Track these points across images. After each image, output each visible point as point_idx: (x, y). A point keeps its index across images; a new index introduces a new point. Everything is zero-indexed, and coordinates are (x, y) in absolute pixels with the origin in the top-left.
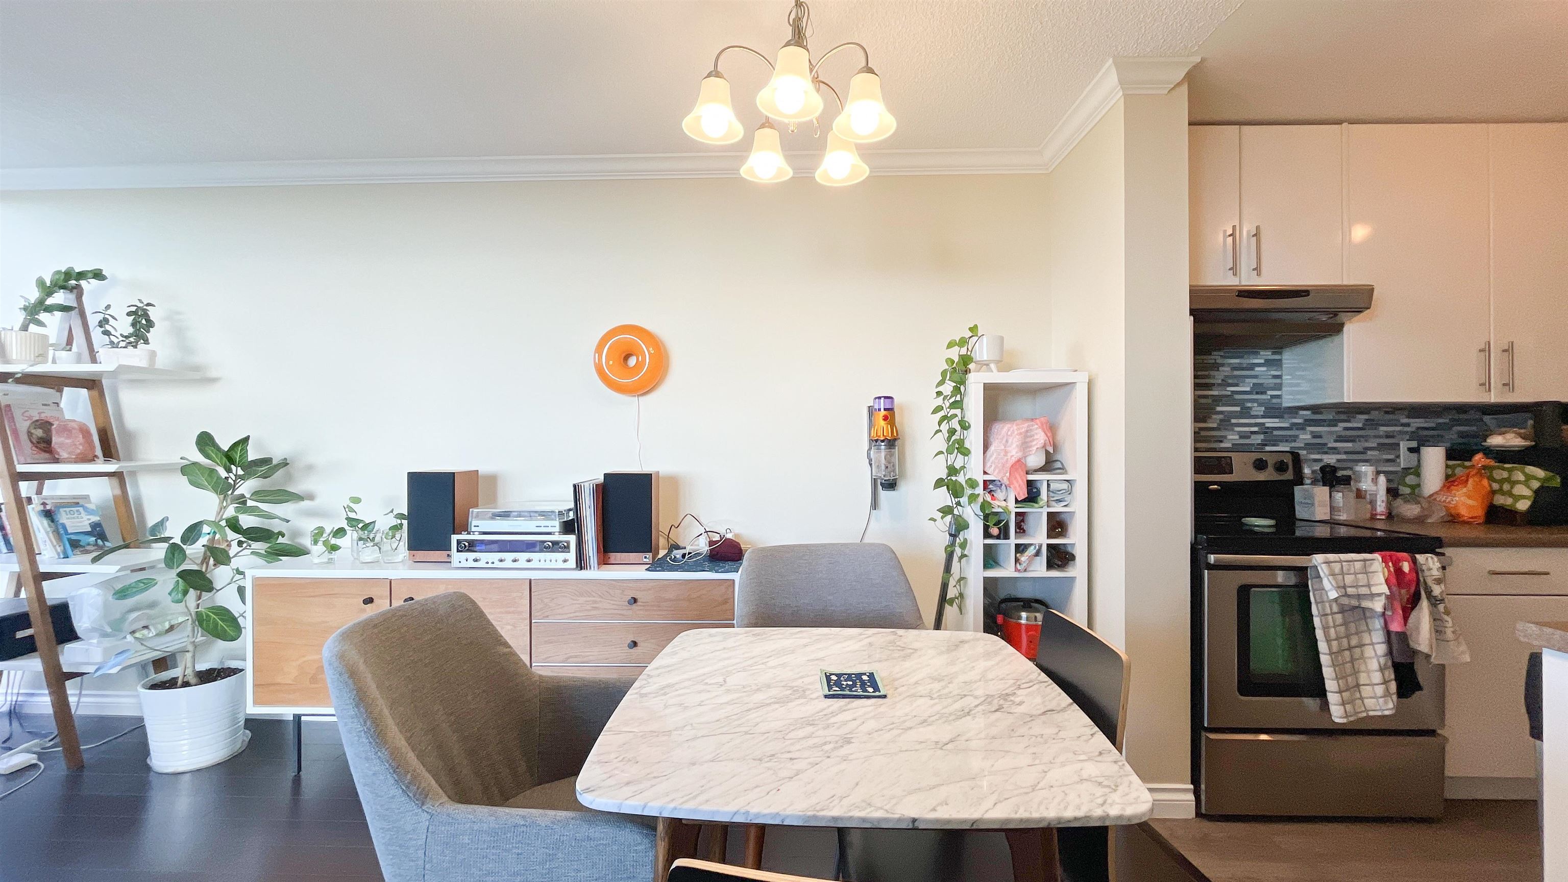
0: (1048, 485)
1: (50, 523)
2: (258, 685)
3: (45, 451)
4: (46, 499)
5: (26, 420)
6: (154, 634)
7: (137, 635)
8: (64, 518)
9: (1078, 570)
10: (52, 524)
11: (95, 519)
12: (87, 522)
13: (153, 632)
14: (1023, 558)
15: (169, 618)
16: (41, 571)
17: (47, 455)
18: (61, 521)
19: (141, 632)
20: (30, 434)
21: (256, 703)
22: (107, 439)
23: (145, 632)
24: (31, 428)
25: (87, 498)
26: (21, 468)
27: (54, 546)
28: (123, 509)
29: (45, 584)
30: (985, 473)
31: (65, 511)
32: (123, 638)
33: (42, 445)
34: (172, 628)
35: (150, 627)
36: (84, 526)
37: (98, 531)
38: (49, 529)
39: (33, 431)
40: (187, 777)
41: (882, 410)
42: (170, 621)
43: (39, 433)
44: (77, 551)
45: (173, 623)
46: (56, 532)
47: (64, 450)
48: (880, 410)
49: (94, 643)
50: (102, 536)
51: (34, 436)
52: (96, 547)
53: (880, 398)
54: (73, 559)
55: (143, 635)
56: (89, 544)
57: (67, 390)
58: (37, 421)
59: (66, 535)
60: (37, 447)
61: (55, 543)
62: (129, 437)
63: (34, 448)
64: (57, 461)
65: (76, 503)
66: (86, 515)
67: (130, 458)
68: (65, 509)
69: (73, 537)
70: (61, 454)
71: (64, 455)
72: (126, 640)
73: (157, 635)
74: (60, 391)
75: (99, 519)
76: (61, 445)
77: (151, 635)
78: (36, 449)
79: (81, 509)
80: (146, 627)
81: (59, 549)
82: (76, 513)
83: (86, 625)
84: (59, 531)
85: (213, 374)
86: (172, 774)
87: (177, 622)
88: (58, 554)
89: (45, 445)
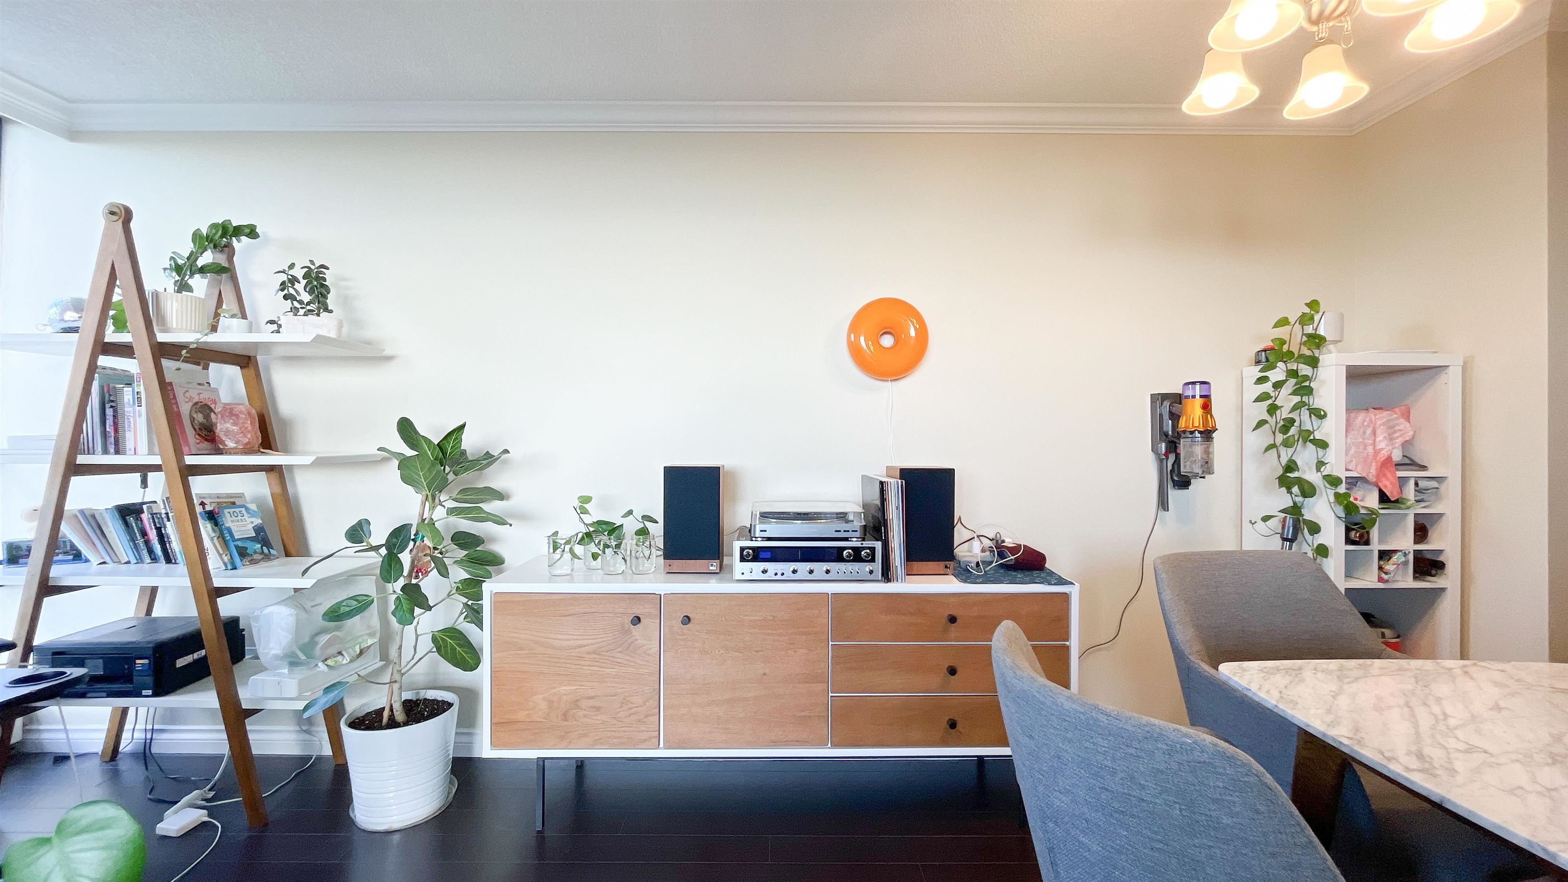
0: (1416, 484)
1: (214, 527)
2: (497, 723)
3: (207, 440)
4: (204, 498)
5: (188, 402)
6: (349, 661)
7: (329, 662)
8: (228, 520)
9: (1449, 580)
10: (216, 528)
11: (258, 521)
12: (251, 526)
13: (347, 659)
14: (1389, 567)
15: (360, 640)
16: (215, 586)
17: (206, 444)
18: (227, 525)
19: (335, 659)
20: (192, 420)
21: (494, 745)
22: (266, 429)
23: (340, 658)
24: (193, 412)
25: (240, 496)
26: (190, 460)
27: (220, 555)
28: (283, 511)
29: (220, 601)
30: (1347, 470)
31: (229, 512)
32: (315, 666)
33: (204, 433)
34: (361, 652)
35: (344, 653)
36: (248, 530)
37: (261, 536)
38: (213, 535)
39: (195, 416)
40: (396, 837)
41: (1198, 397)
42: (360, 643)
43: (199, 417)
44: (246, 561)
45: (364, 645)
46: (221, 536)
47: (230, 439)
48: (1194, 397)
49: (284, 674)
50: (266, 543)
51: (196, 422)
52: (263, 556)
53: (1194, 383)
54: (241, 571)
55: (336, 662)
56: (255, 552)
57: (213, 366)
58: (196, 403)
59: (233, 541)
60: (199, 435)
61: (221, 552)
62: (285, 424)
63: (197, 436)
64: (219, 452)
65: (233, 502)
66: (249, 517)
67: (286, 451)
68: (229, 510)
69: (240, 544)
70: (226, 443)
71: (231, 444)
72: (318, 669)
73: (351, 661)
74: (206, 368)
75: (261, 522)
76: (227, 432)
77: (345, 662)
78: (199, 437)
79: (243, 510)
80: (340, 653)
81: (226, 559)
82: (239, 515)
83: (273, 652)
84: (224, 536)
85: (387, 352)
86: (385, 832)
87: (366, 645)
88: (225, 565)
89: (206, 433)
